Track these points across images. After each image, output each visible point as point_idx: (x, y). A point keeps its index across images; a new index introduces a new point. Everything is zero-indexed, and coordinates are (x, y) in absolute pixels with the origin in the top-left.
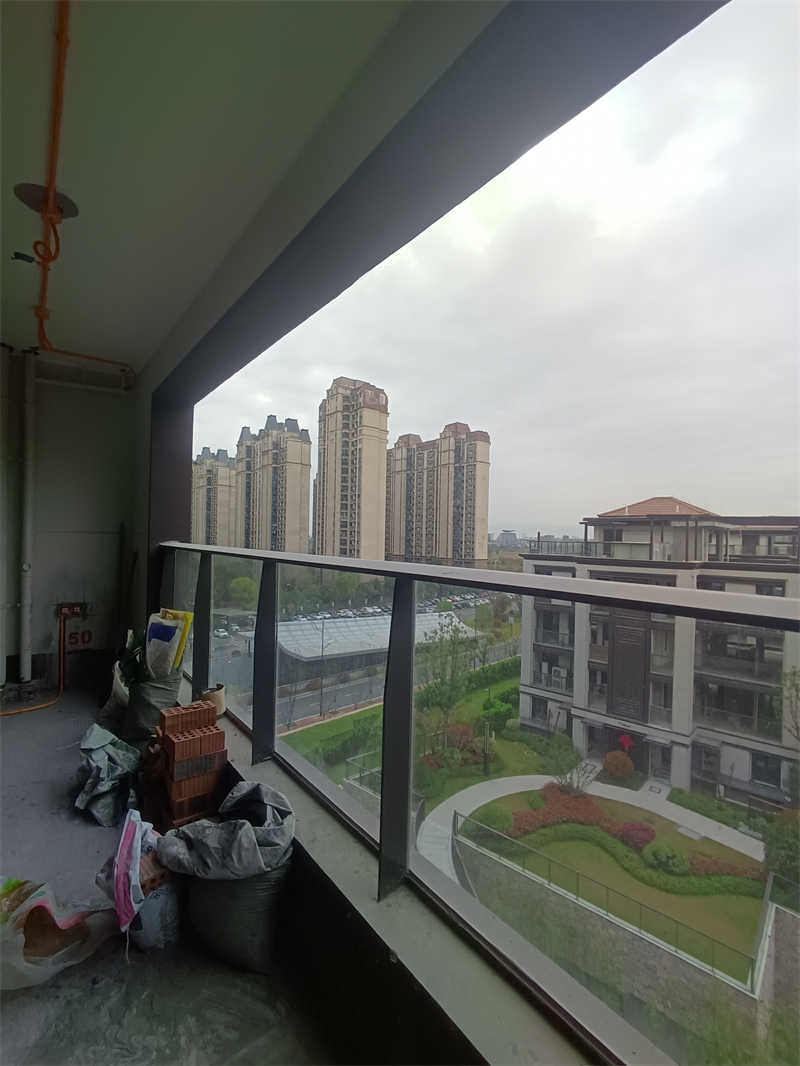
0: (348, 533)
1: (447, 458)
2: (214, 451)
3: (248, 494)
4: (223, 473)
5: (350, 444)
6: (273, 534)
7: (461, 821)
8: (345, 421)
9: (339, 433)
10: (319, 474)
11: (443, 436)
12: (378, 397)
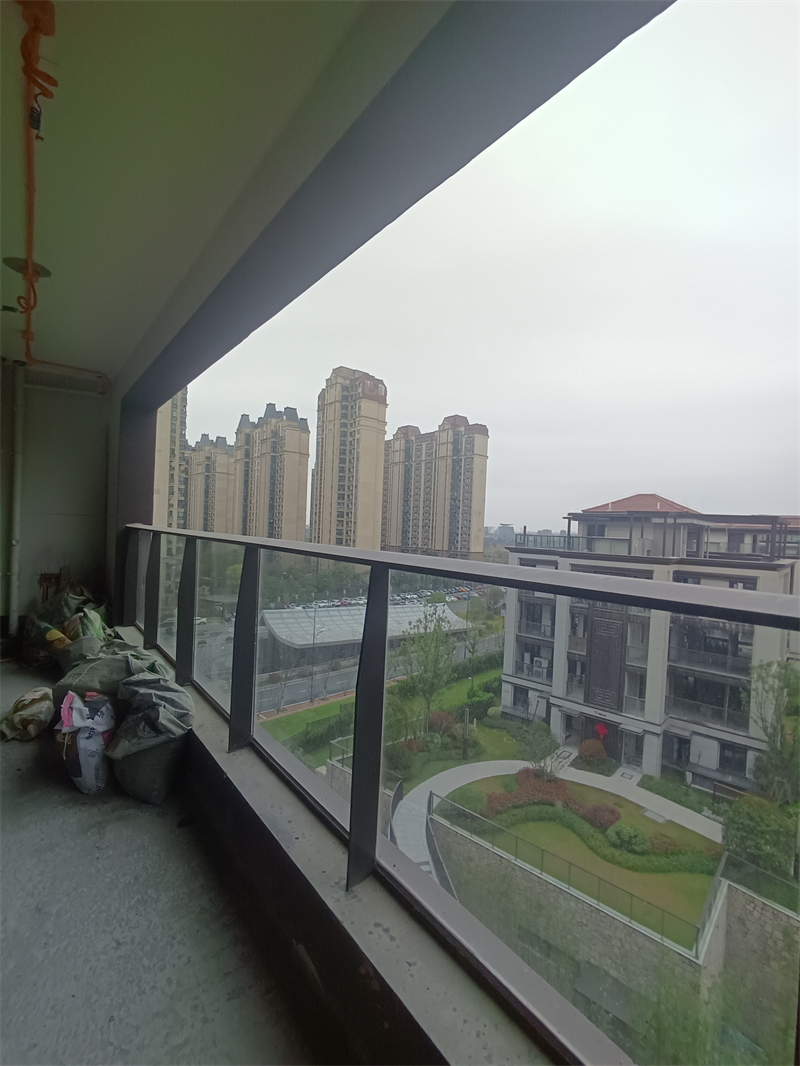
0: (345, 523)
1: (445, 450)
2: (213, 438)
3: (246, 481)
4: (221, 459)
5: (348, 434)
6: (270, 523)
7: (436, 801)
8: (344, 411)
9: (337, 424)
10: (317, 464)
11: (442, 428)
12: (377, 387)
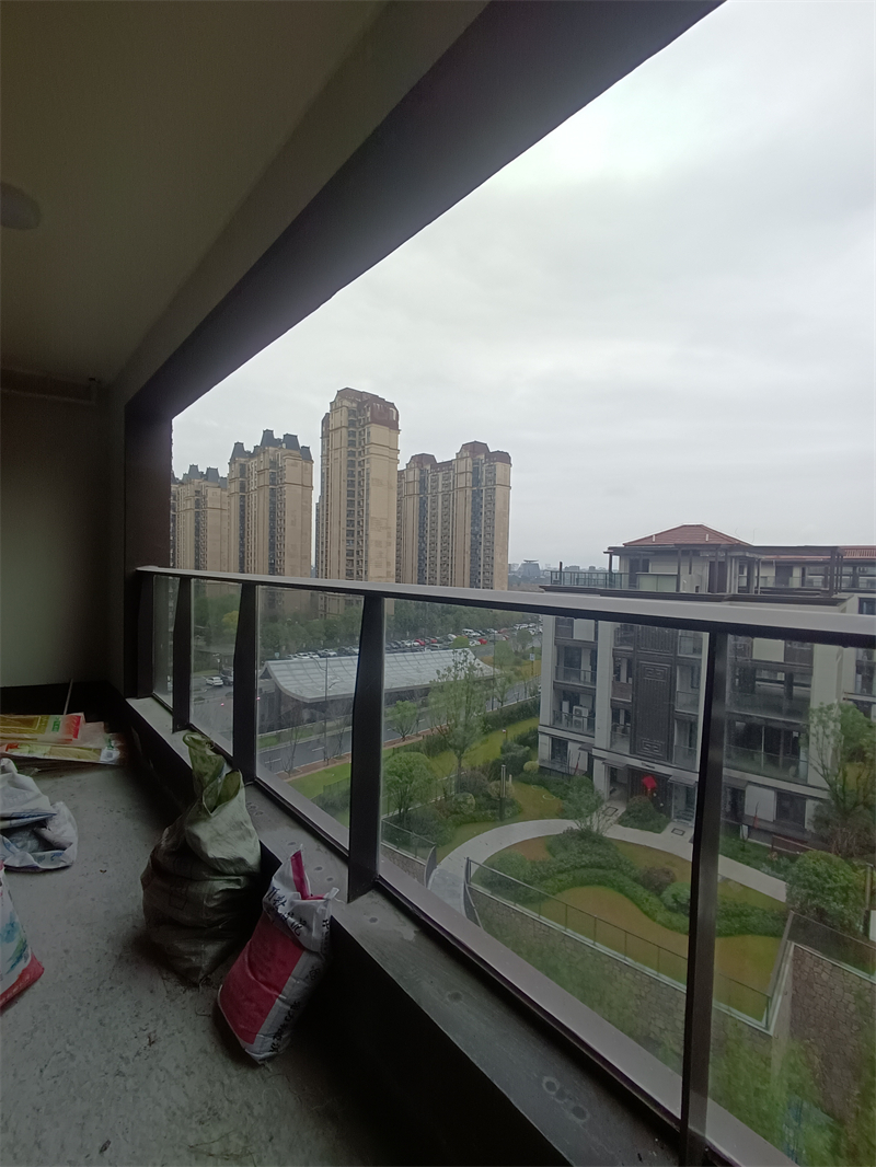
0: (355, 562)
1: (464, 481)
2: (203, 469)
3: (242, 518)
4: (213, 494)
5: (357, 464)
6: (271, 564)
7: (474, 869)
8: (351, 438)
9: (344, 452)
10: (321, 497)
11: (460, 456)
12: (387, 411)
